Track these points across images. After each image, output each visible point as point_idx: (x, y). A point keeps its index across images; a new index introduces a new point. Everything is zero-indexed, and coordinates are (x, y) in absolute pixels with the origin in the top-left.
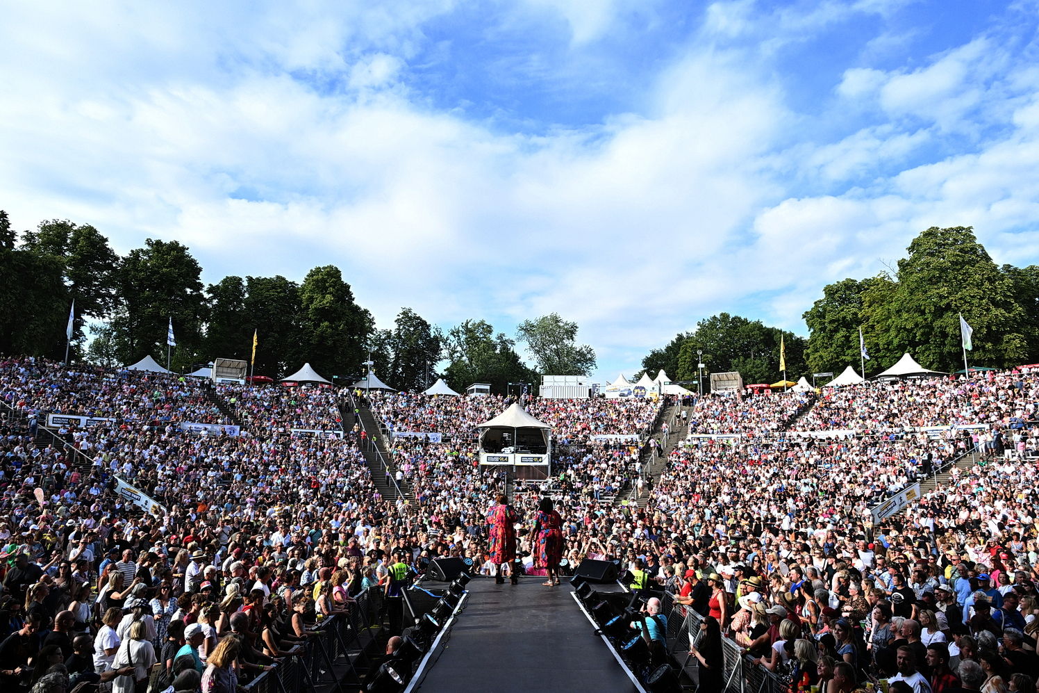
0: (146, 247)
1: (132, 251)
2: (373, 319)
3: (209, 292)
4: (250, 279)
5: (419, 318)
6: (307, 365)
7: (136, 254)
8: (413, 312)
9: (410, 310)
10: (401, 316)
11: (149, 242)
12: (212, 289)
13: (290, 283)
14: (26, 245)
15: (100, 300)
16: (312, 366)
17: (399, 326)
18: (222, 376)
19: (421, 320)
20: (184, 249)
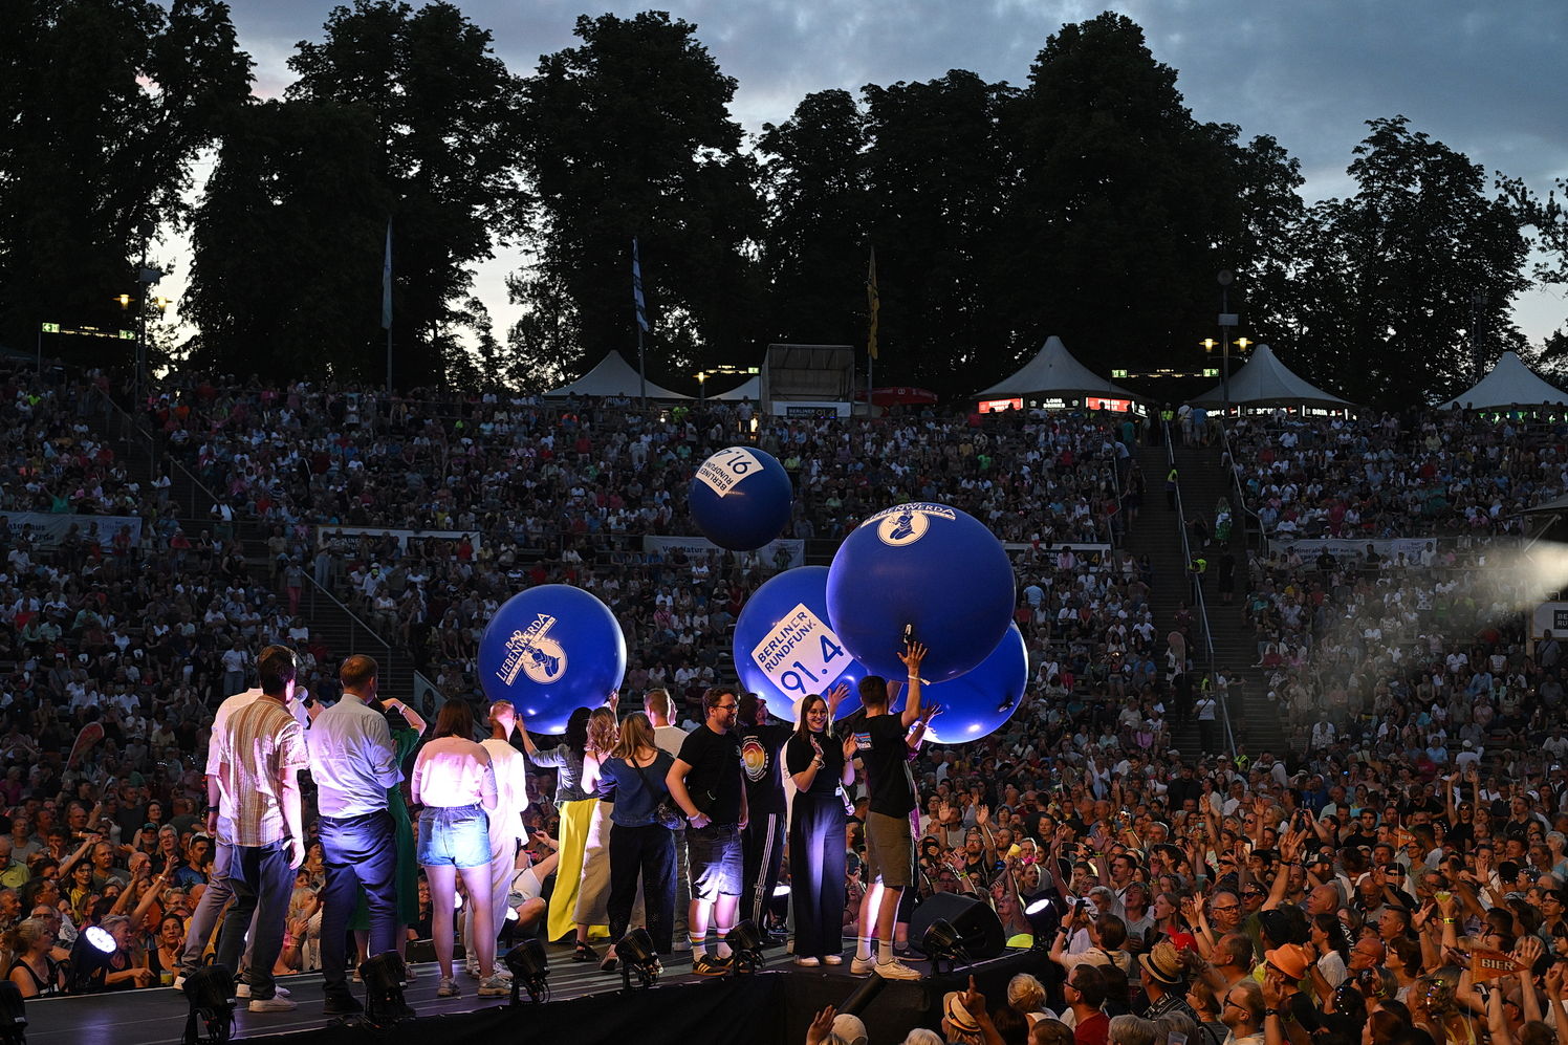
0: (578, 43)
1: (544, 59)
2: (1294, 164)
3: (766, 146)
4: (873, 92)
5: (1437, 148)
6: (1053, 342)
7: (553, 65)
8: (1412, 129)
9: (1397, 126)
10: (1371, 150)
11: (583, 26)
12: (772, 139)
13: (994, 88)
14: (304, 82)
15: (481, 208)
16: (1066, 342)
17: (1366, 183)
18: (787, 397)
19: (1446, 153)
20: (682, 30)
